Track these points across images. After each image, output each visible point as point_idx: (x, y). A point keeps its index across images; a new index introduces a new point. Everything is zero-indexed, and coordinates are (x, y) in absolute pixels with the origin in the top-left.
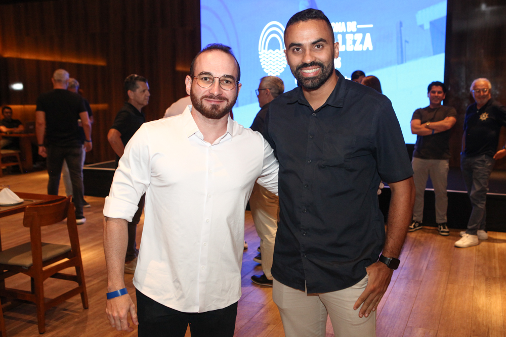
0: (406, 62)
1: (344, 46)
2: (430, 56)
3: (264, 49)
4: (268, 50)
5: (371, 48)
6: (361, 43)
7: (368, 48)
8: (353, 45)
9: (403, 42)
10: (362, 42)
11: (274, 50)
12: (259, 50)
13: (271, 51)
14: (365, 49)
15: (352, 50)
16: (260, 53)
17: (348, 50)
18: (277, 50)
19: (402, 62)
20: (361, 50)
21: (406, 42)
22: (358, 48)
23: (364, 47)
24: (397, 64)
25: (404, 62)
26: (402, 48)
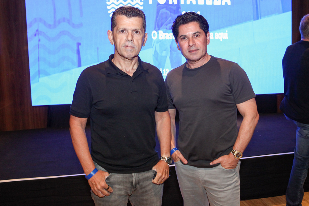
0: (260, 18)
2: (279, 13)
5: (229, 4)
7: (226, 3)
14: (224, 4)
15: (211, 4)
16: (108, 3)
17: (207, 3)
20: (220, 4)
22: (217, 2)
23: (222, 1)
24: (253, 20)
25: (259, 18)
26: (257, 5)
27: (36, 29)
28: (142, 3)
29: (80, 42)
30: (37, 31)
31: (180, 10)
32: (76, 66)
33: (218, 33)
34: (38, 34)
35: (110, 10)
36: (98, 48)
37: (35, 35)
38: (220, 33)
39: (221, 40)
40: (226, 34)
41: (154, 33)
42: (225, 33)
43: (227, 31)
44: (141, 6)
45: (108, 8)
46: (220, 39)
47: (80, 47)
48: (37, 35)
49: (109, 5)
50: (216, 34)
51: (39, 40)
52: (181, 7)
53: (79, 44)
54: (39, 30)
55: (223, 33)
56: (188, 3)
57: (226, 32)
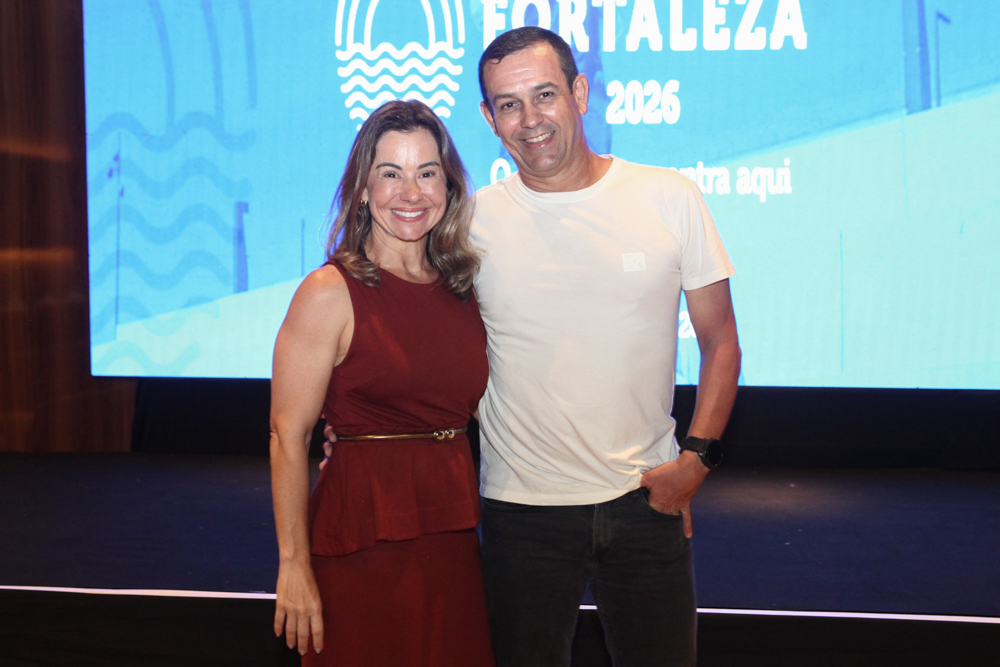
0: (939, 105)
1: (692, 32)
3: (359, 38)
4: (373, 47)
5: (801, 42)
6: (759, 23)
7: (788, 40)
8: (726, 32)
9: (930, 17)
10: (766, 18)
11: (399, 47)
12: (338, 42)
13: (386, 47)
14: (777, 44)
15: (725, 46)
16: (340, 55)
17: (708, 46)
18: (413, 46)
19: (926, 106)
20: (761, 46)
21: (940, 16)
22: (750, 39)
23: (772, 35)
24: (905, 111)
25: (934, 103)
26: (923, 43)
27: (113, 153)
28: (460, 53)
29: (245, 199)
30: (117, 158)
31: (598, 74)
32: (231, 288)
33: (751, 170)
34: (119, 170)
35: (346, 80)
36: (303, 224)
37: (110, 174)
38: (758, 170)
39: (763, 199)
40: (785, 173)
41: (501, 168)
42: (779, 170)
43: (787, 161)
44: (455, 62)
45: (342, 72)
46: (759, 196)
47: (245, 216)
48: (115, 174)
49: (345, 64)
50: (742, 171)
51: (122, 193)
52: (605, 62)
53: (242, 208)
54: (123, 156)
55: (770, 171)
56: (632, 45)
57: (783, 166)
